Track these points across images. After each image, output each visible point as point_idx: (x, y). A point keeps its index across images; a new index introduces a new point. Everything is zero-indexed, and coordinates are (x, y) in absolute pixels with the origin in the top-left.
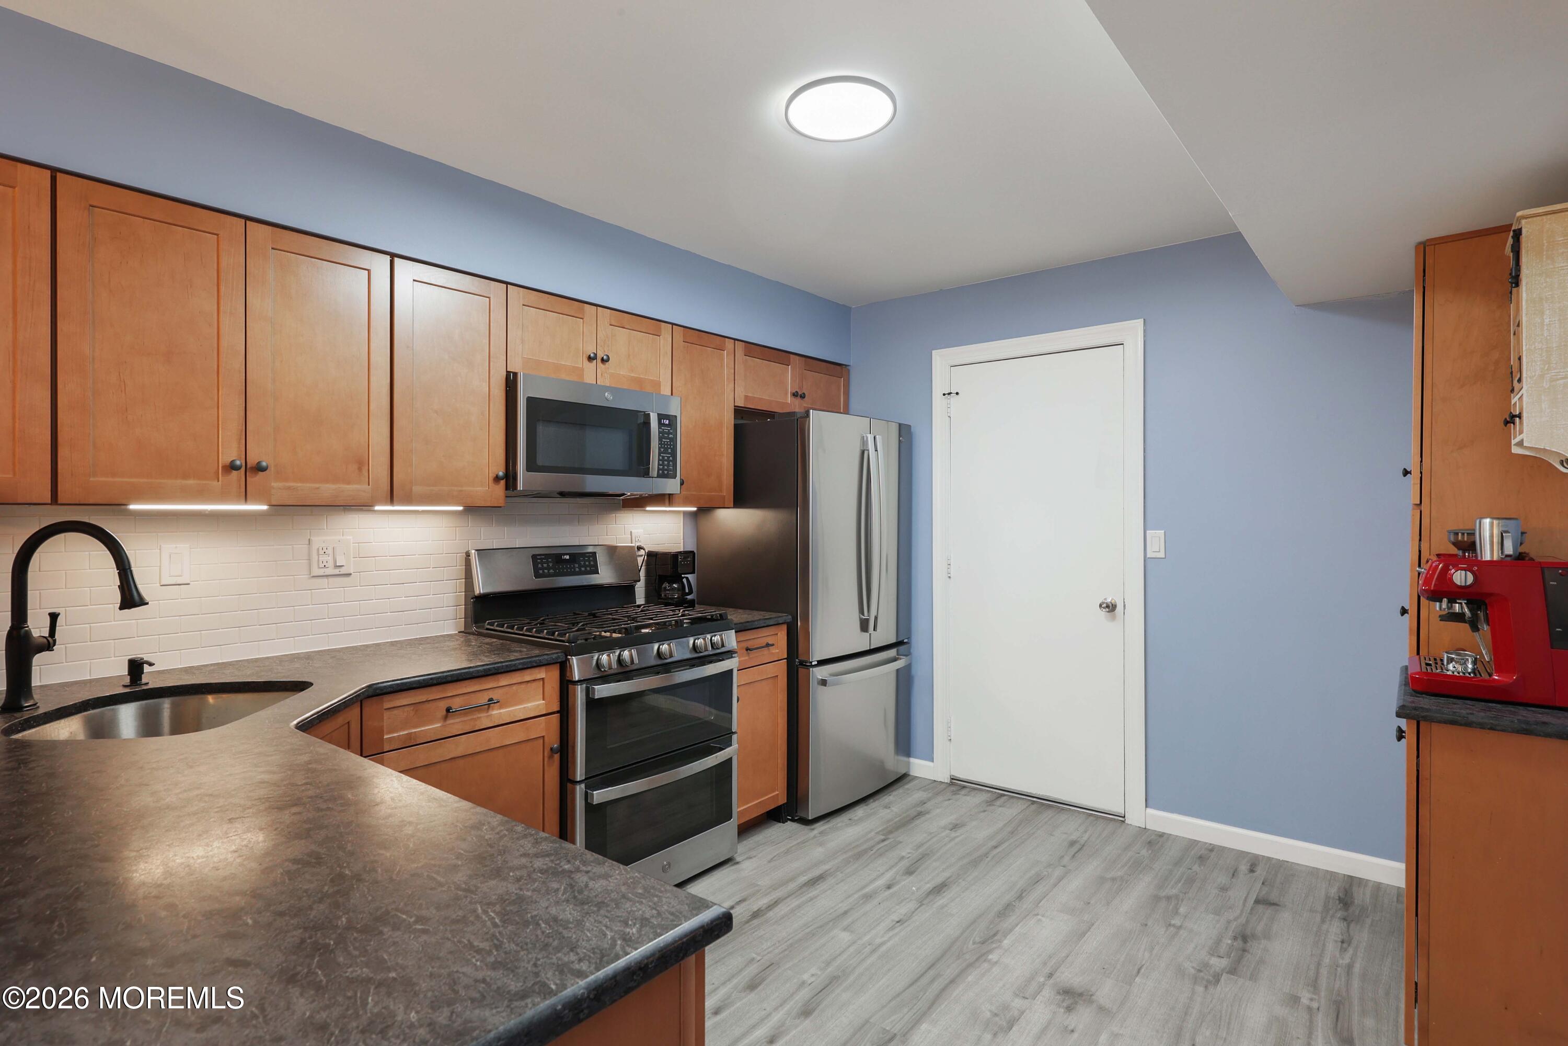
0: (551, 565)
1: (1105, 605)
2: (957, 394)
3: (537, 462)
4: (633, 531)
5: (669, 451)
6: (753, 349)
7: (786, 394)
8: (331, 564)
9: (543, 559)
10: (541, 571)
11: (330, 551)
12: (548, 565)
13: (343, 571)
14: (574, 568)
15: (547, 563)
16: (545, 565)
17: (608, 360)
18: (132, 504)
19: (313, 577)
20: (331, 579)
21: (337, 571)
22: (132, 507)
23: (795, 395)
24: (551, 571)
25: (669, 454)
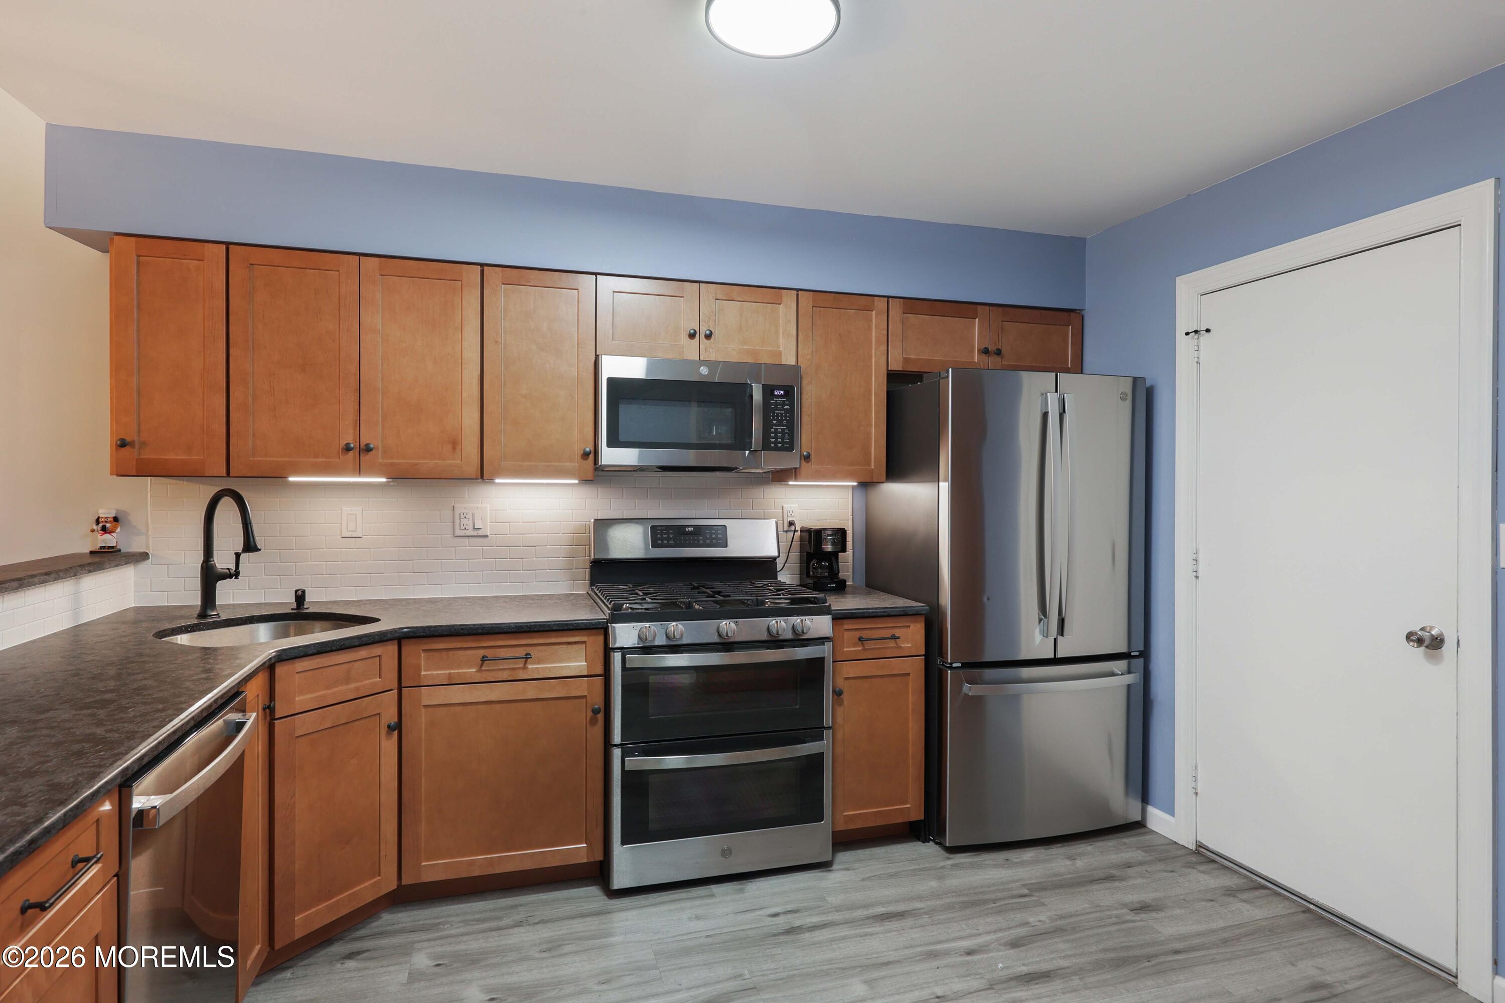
0: (671, 536)
1: (1414, 638)
2: (1208, 331)
3: (620, 439)
4: (784, 506)
5: (785, 422)
6: (912, 305)
7: (972, 351)
8: (470, 527)
9: (664, 530)
10: (660, 542)
11: (469, 516)
12: (669, 536)
13: (481, 533)
14: (698, 540)
15: (668, 534)
16: (665, 536)
17: (711, 333)
18: (290, 477)
19: (456, 536)
20: (471, 540)
21: (475, 533)
22: (291, 479)
23: (986, 351)
24: (672, 542)
25: (784, 425)
